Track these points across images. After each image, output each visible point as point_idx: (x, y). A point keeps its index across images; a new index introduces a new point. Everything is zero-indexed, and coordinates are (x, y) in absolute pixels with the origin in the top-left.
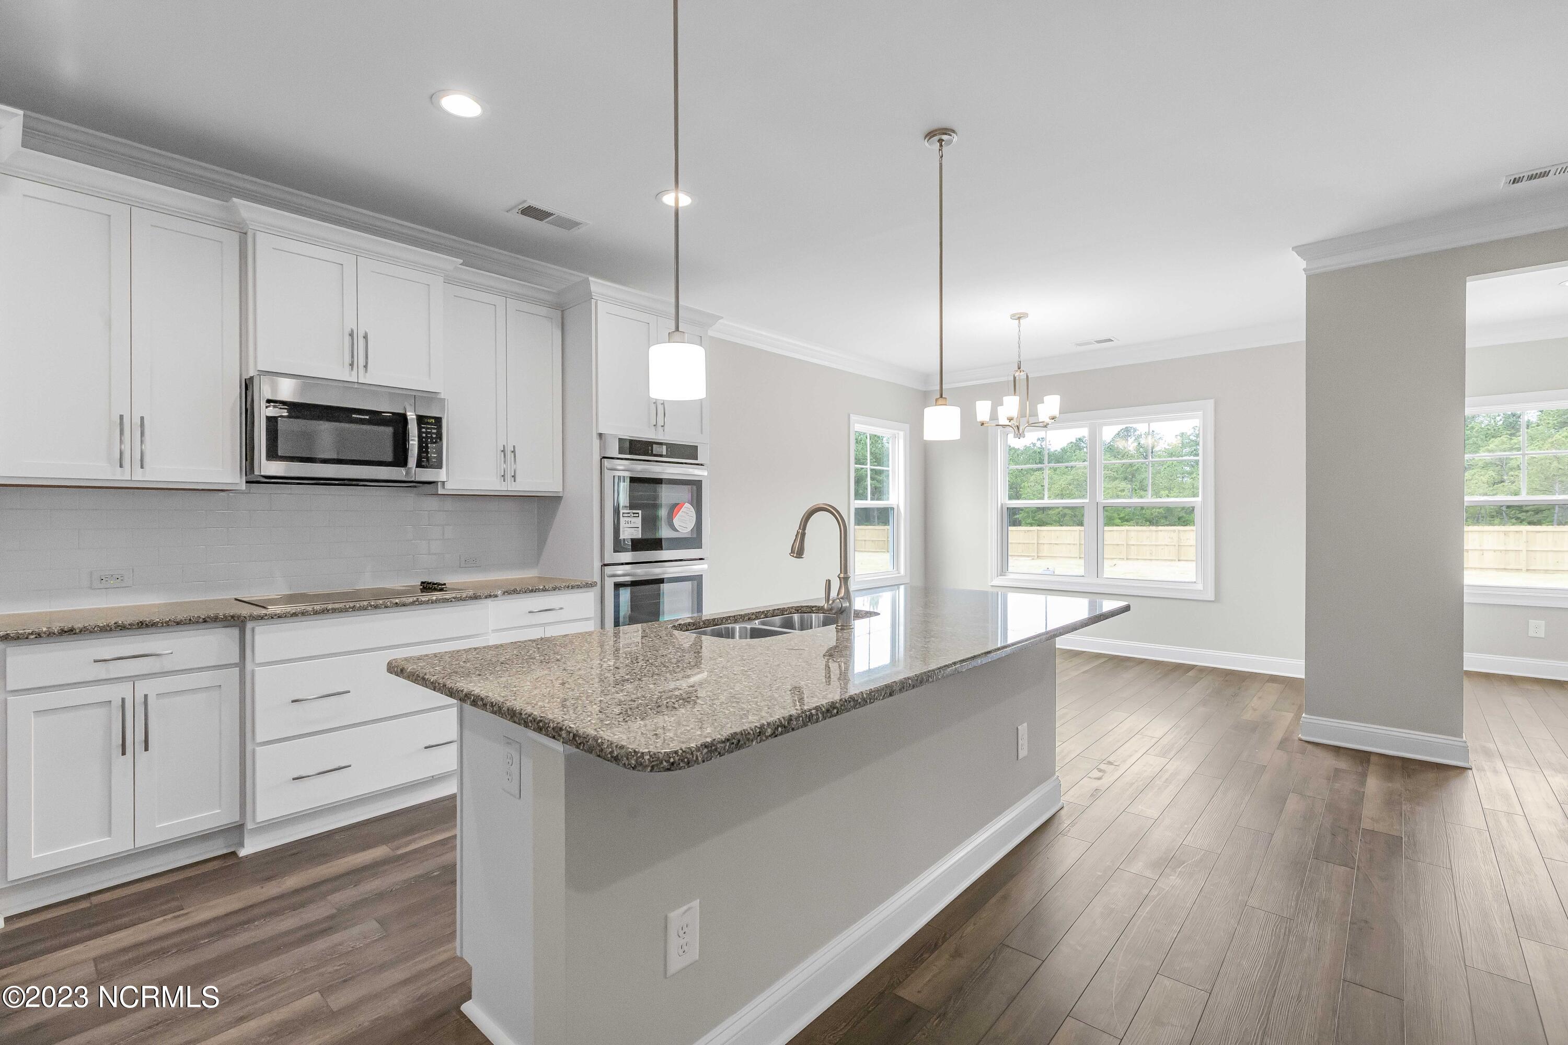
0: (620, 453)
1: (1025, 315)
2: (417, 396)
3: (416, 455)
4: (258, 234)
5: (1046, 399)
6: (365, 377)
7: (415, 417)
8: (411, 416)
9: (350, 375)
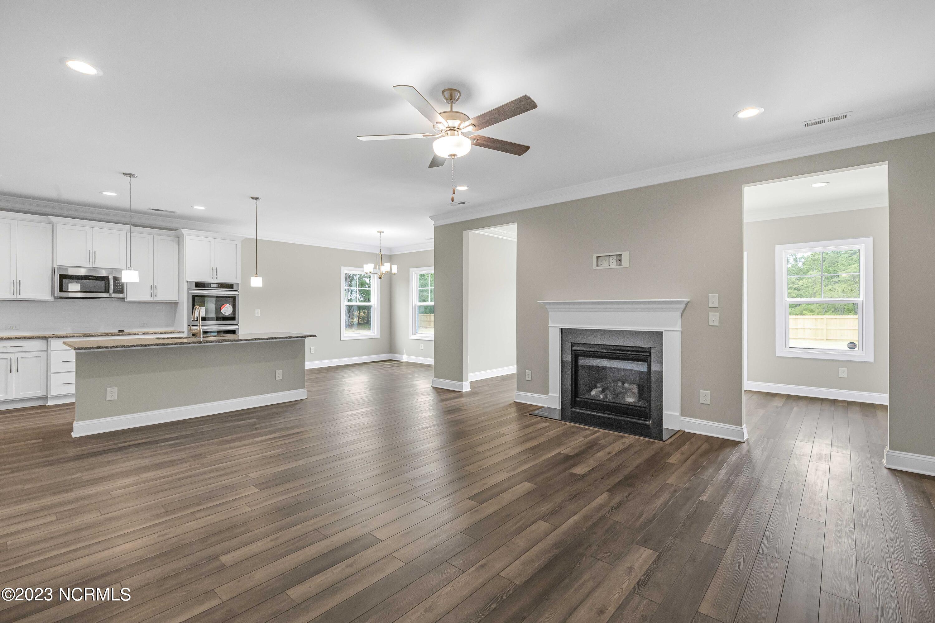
0: (195, 287)
1: (383, 232)
2: (112, 271)
3: (112, 289)
4: (57, 225)
5: (385, 264)
6: (95, 265)
7: (112, 277)
8: (111, 277)
9: (89, 265)
